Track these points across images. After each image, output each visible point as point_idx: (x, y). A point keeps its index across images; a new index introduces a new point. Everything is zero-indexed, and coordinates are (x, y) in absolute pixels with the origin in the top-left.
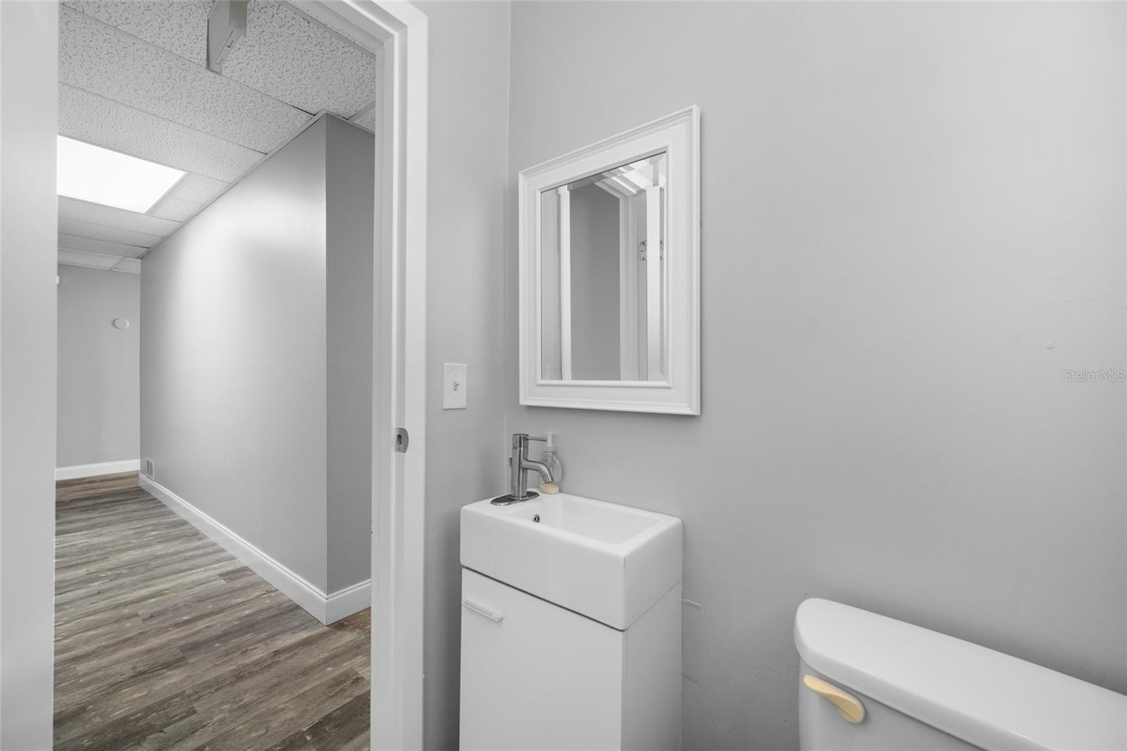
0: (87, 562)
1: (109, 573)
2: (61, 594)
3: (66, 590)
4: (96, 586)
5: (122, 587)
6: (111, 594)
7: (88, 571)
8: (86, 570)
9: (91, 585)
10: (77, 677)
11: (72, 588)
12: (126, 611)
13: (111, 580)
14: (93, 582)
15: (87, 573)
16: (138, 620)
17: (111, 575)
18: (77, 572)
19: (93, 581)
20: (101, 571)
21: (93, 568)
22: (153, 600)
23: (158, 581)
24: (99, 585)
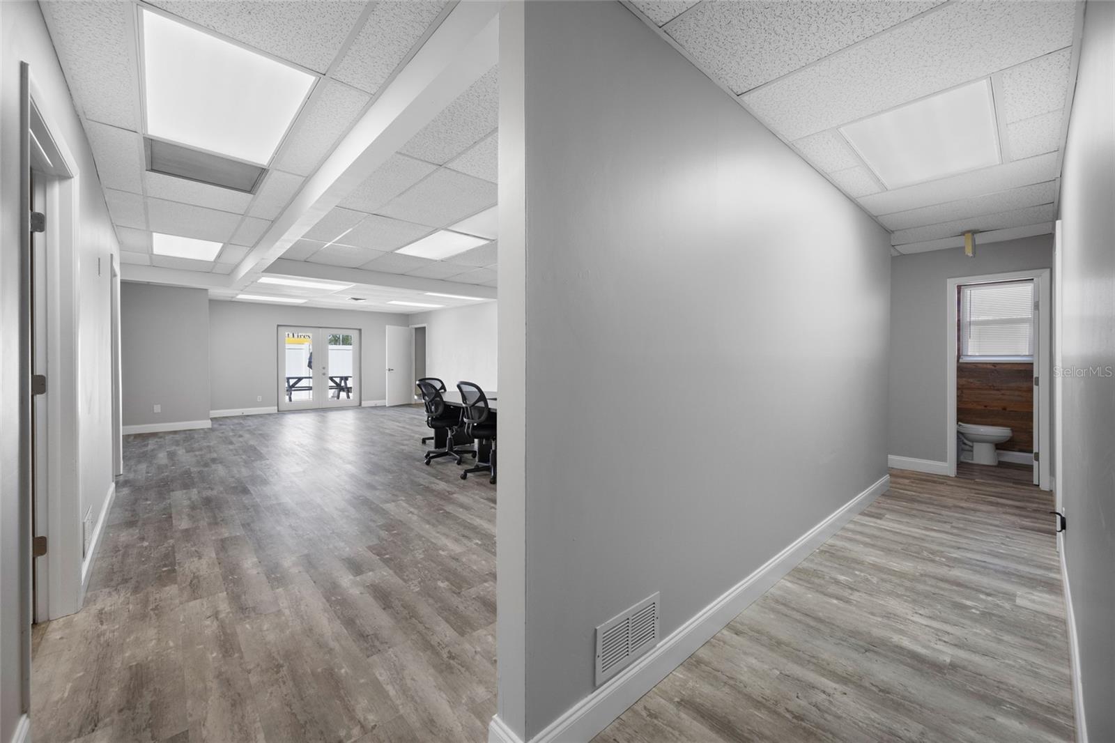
0: (942, 580)
1: (937, 559)
2: (984, 562)
3: (978, 563)
4: (956, 554)
5: (941, 544)
6: (954, 544)
7: (950, 570)
8: (951, 573)
9: (959, 557)
10: (1000, 521)
11: (974, 562)
12: (955, 531)
13: (942, 552)
14: (956, 558)
15: (953, 569)
16: (953, 524)
17: (938, 556)
18: (960, 574)
19: (955, 560)
20: (941, 564)
21: (943, 571)
22: (935, 528)
23: (917, 535)
24: (954, 553)
